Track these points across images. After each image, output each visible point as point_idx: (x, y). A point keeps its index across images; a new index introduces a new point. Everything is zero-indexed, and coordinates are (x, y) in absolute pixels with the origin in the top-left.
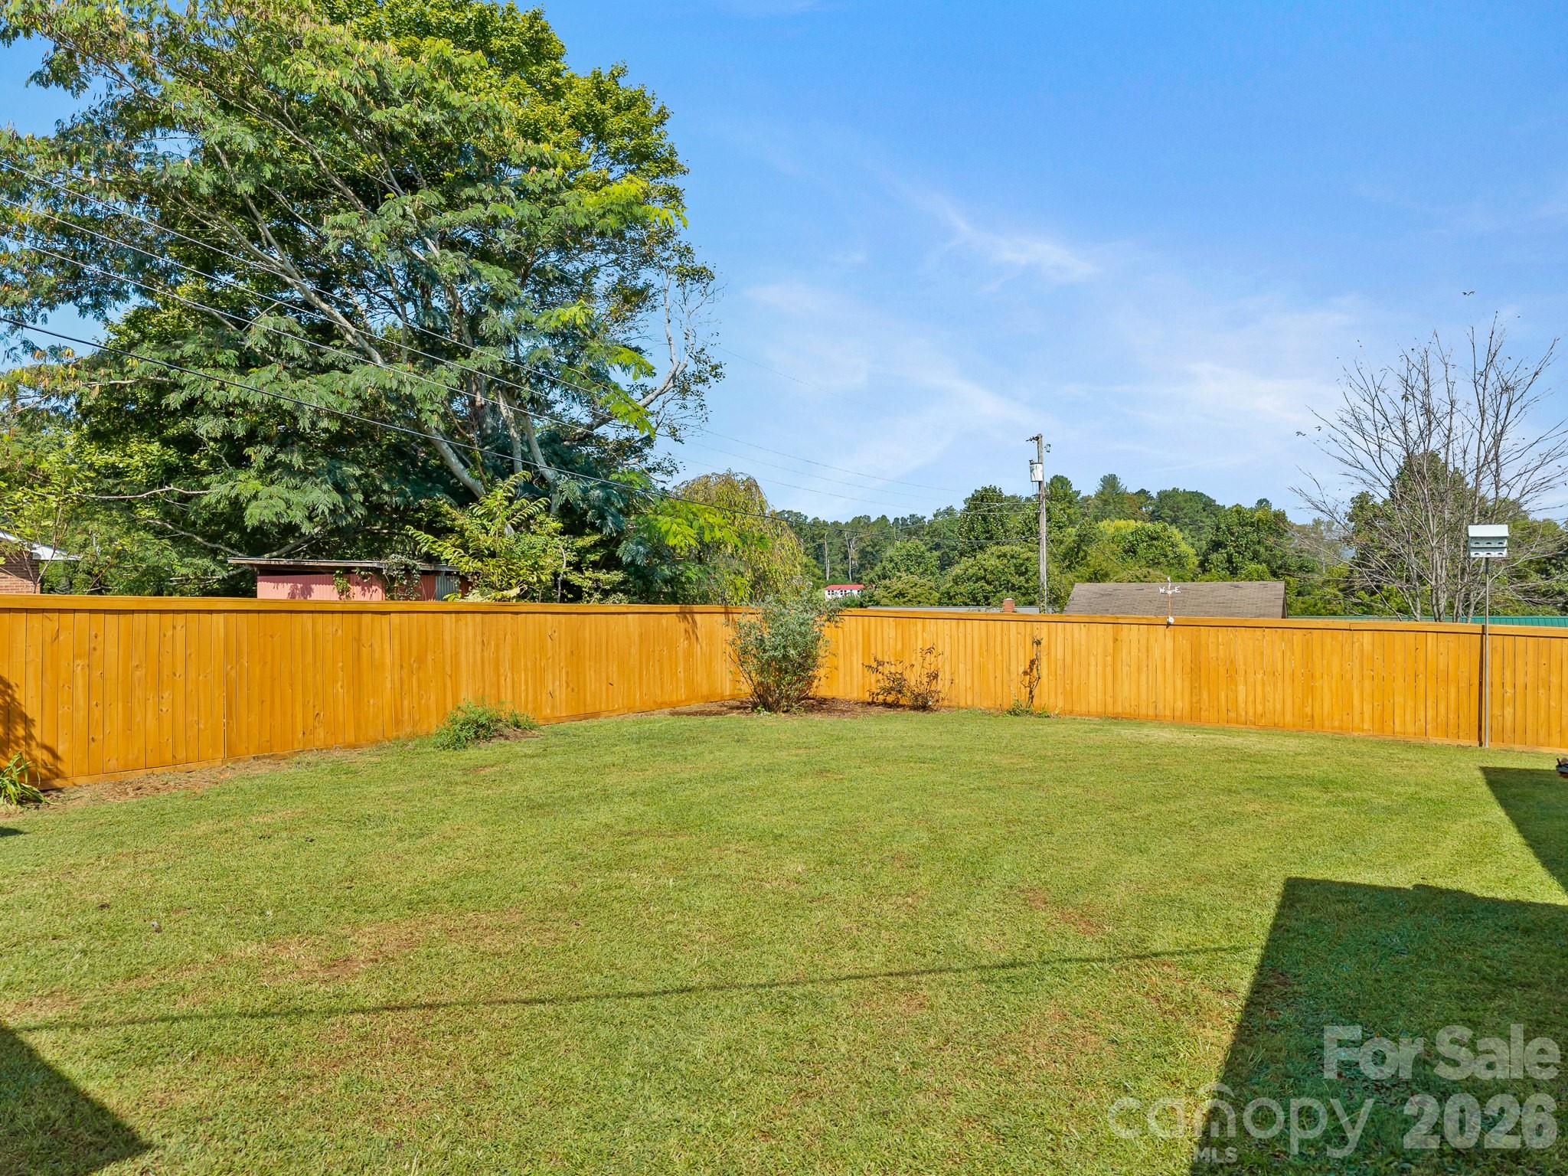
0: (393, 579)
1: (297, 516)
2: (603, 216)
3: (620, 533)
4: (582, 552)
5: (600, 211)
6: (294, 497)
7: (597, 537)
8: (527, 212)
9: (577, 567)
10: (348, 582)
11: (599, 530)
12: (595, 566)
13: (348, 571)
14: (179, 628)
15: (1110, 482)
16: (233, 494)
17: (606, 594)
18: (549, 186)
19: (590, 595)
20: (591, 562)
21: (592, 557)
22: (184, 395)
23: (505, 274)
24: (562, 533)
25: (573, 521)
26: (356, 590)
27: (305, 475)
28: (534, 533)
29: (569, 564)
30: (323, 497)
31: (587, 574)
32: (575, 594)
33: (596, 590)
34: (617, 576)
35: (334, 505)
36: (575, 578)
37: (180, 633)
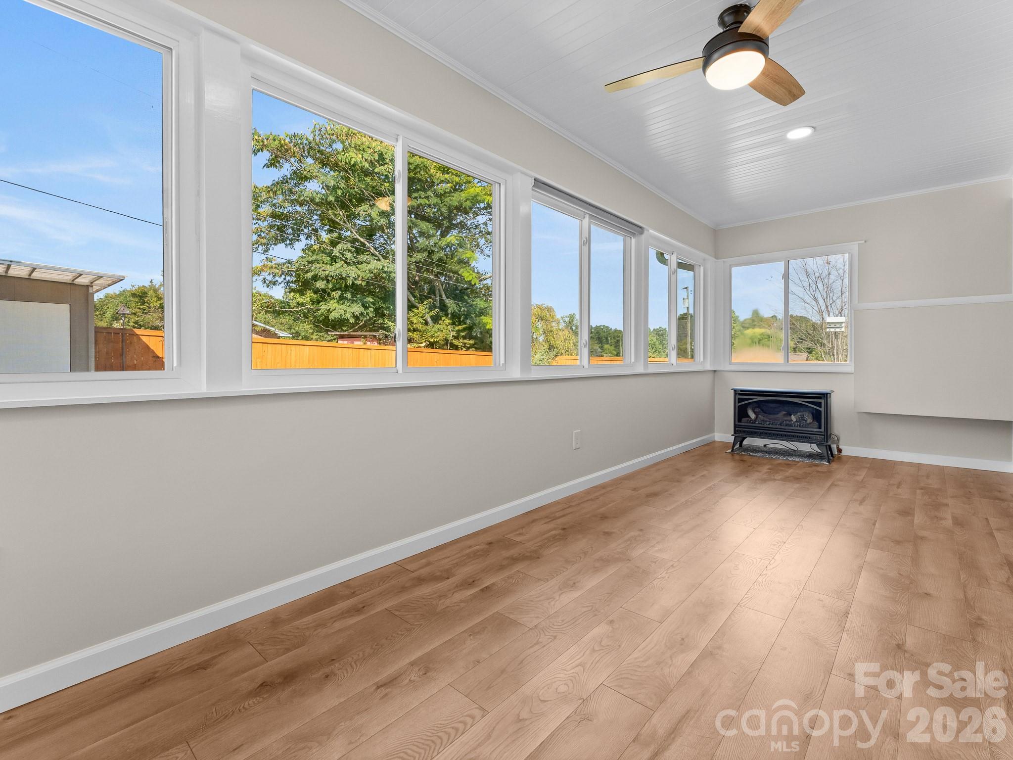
0: (380, 339)
1: (349, 316)
2: (466, 201)
3: (474, 324)
4: (458, 331)
5: (465, 199)
6: (348, 310)
7: (464, 326)
8: (435, 201)
9: (456, 338)
10: (366, 340)
11: (465, 323)
12: (464, 338)
13: (365, 337)
14: (293, 350)
15: (756, 313)
16: (328, 309)
17: (468, 349)
18: (446, 191)
19: (462, 349)
20: (463, 336)
21: (463, 334)
22: (312, 274)
23: (430, 225)
24: (451, 325)
25: (456, 319)
26: (369, 343)
27: (353, 301)
28: (440, 324)
29: (453, 336)
30: (357, 309)
31: (461, 341)
32: (456, 348)
33: (464, 347)
34: (472, 342)
35: (361, 312)
36: (456, 342)
37: (293, 352)
